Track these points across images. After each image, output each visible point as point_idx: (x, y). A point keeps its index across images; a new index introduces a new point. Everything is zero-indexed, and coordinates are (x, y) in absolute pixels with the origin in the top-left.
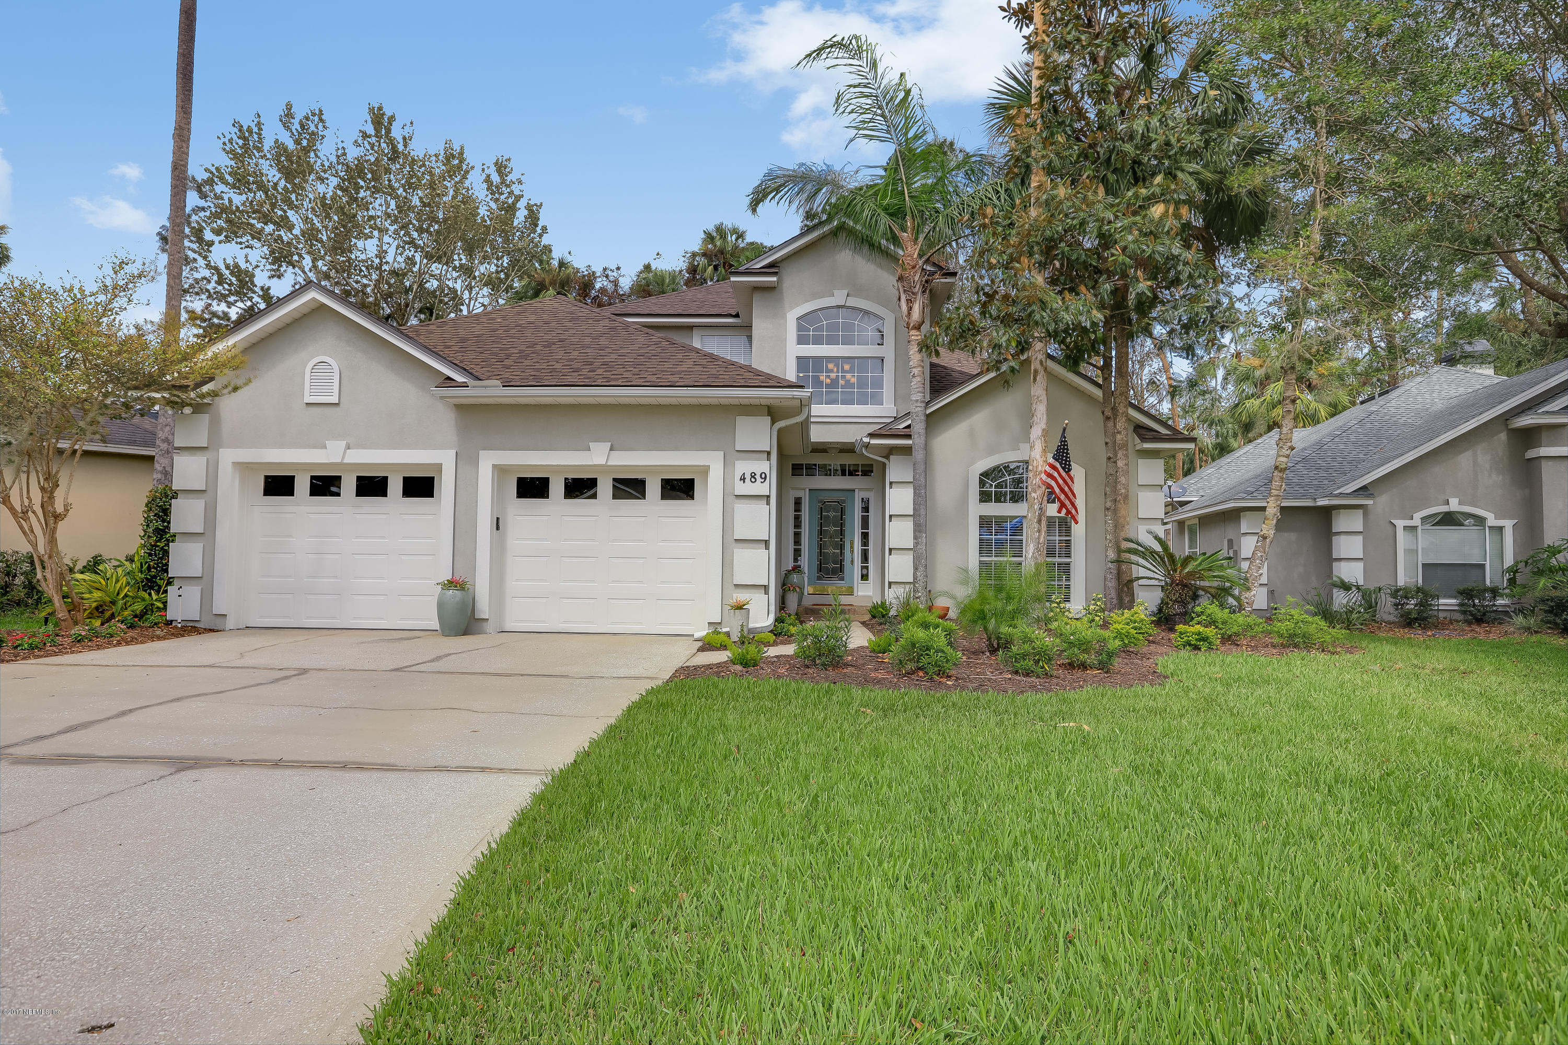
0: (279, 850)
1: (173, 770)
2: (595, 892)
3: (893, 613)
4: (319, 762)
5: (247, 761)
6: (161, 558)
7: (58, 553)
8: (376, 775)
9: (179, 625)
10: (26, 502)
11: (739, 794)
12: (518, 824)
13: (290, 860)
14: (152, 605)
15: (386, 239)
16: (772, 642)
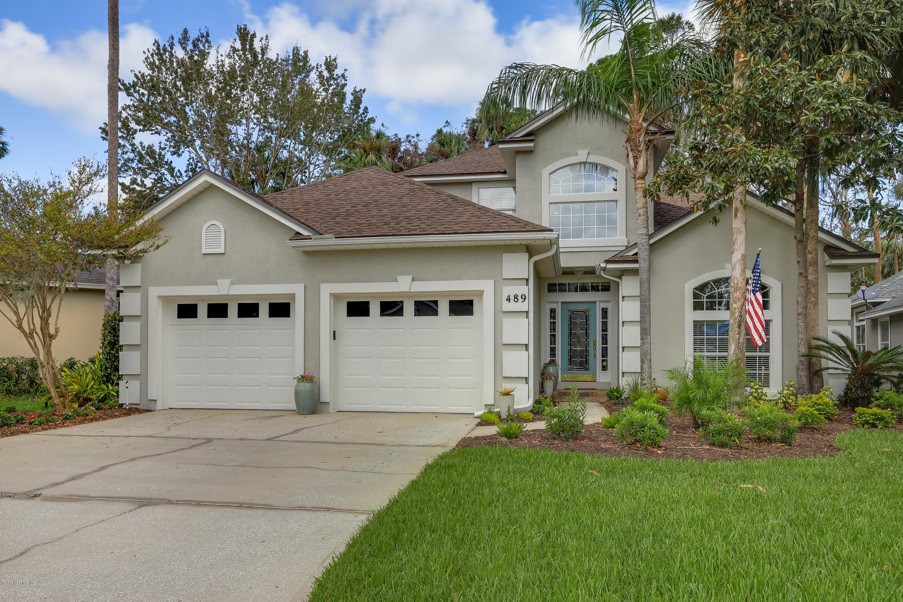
0: (205, 558)
1: (136, 506)
2: (399, 590)
3: (625, 396)
4: (224, 503)
5: (180, 501)
6: (114, 362)
7: (53, 361)
8: (260, 512)
9: (127, 407)
10: (32, 327)
11: (496, 530)
12: (351, 546)
13: (212, 565)
14: (109, 393)
15: (251, 125)
16: (531, 419)
